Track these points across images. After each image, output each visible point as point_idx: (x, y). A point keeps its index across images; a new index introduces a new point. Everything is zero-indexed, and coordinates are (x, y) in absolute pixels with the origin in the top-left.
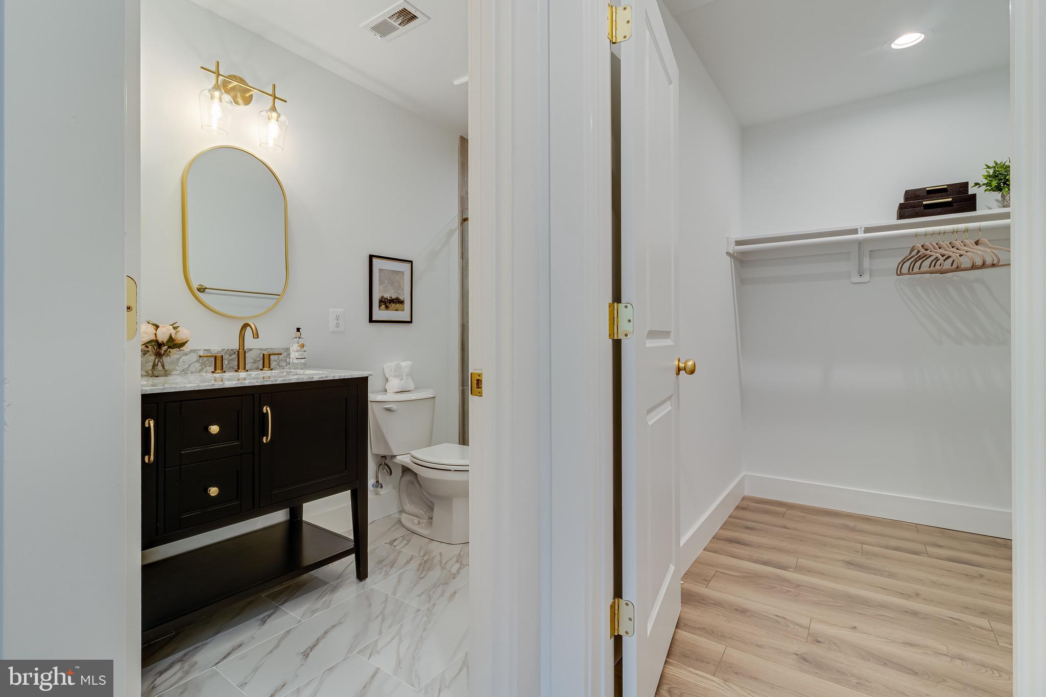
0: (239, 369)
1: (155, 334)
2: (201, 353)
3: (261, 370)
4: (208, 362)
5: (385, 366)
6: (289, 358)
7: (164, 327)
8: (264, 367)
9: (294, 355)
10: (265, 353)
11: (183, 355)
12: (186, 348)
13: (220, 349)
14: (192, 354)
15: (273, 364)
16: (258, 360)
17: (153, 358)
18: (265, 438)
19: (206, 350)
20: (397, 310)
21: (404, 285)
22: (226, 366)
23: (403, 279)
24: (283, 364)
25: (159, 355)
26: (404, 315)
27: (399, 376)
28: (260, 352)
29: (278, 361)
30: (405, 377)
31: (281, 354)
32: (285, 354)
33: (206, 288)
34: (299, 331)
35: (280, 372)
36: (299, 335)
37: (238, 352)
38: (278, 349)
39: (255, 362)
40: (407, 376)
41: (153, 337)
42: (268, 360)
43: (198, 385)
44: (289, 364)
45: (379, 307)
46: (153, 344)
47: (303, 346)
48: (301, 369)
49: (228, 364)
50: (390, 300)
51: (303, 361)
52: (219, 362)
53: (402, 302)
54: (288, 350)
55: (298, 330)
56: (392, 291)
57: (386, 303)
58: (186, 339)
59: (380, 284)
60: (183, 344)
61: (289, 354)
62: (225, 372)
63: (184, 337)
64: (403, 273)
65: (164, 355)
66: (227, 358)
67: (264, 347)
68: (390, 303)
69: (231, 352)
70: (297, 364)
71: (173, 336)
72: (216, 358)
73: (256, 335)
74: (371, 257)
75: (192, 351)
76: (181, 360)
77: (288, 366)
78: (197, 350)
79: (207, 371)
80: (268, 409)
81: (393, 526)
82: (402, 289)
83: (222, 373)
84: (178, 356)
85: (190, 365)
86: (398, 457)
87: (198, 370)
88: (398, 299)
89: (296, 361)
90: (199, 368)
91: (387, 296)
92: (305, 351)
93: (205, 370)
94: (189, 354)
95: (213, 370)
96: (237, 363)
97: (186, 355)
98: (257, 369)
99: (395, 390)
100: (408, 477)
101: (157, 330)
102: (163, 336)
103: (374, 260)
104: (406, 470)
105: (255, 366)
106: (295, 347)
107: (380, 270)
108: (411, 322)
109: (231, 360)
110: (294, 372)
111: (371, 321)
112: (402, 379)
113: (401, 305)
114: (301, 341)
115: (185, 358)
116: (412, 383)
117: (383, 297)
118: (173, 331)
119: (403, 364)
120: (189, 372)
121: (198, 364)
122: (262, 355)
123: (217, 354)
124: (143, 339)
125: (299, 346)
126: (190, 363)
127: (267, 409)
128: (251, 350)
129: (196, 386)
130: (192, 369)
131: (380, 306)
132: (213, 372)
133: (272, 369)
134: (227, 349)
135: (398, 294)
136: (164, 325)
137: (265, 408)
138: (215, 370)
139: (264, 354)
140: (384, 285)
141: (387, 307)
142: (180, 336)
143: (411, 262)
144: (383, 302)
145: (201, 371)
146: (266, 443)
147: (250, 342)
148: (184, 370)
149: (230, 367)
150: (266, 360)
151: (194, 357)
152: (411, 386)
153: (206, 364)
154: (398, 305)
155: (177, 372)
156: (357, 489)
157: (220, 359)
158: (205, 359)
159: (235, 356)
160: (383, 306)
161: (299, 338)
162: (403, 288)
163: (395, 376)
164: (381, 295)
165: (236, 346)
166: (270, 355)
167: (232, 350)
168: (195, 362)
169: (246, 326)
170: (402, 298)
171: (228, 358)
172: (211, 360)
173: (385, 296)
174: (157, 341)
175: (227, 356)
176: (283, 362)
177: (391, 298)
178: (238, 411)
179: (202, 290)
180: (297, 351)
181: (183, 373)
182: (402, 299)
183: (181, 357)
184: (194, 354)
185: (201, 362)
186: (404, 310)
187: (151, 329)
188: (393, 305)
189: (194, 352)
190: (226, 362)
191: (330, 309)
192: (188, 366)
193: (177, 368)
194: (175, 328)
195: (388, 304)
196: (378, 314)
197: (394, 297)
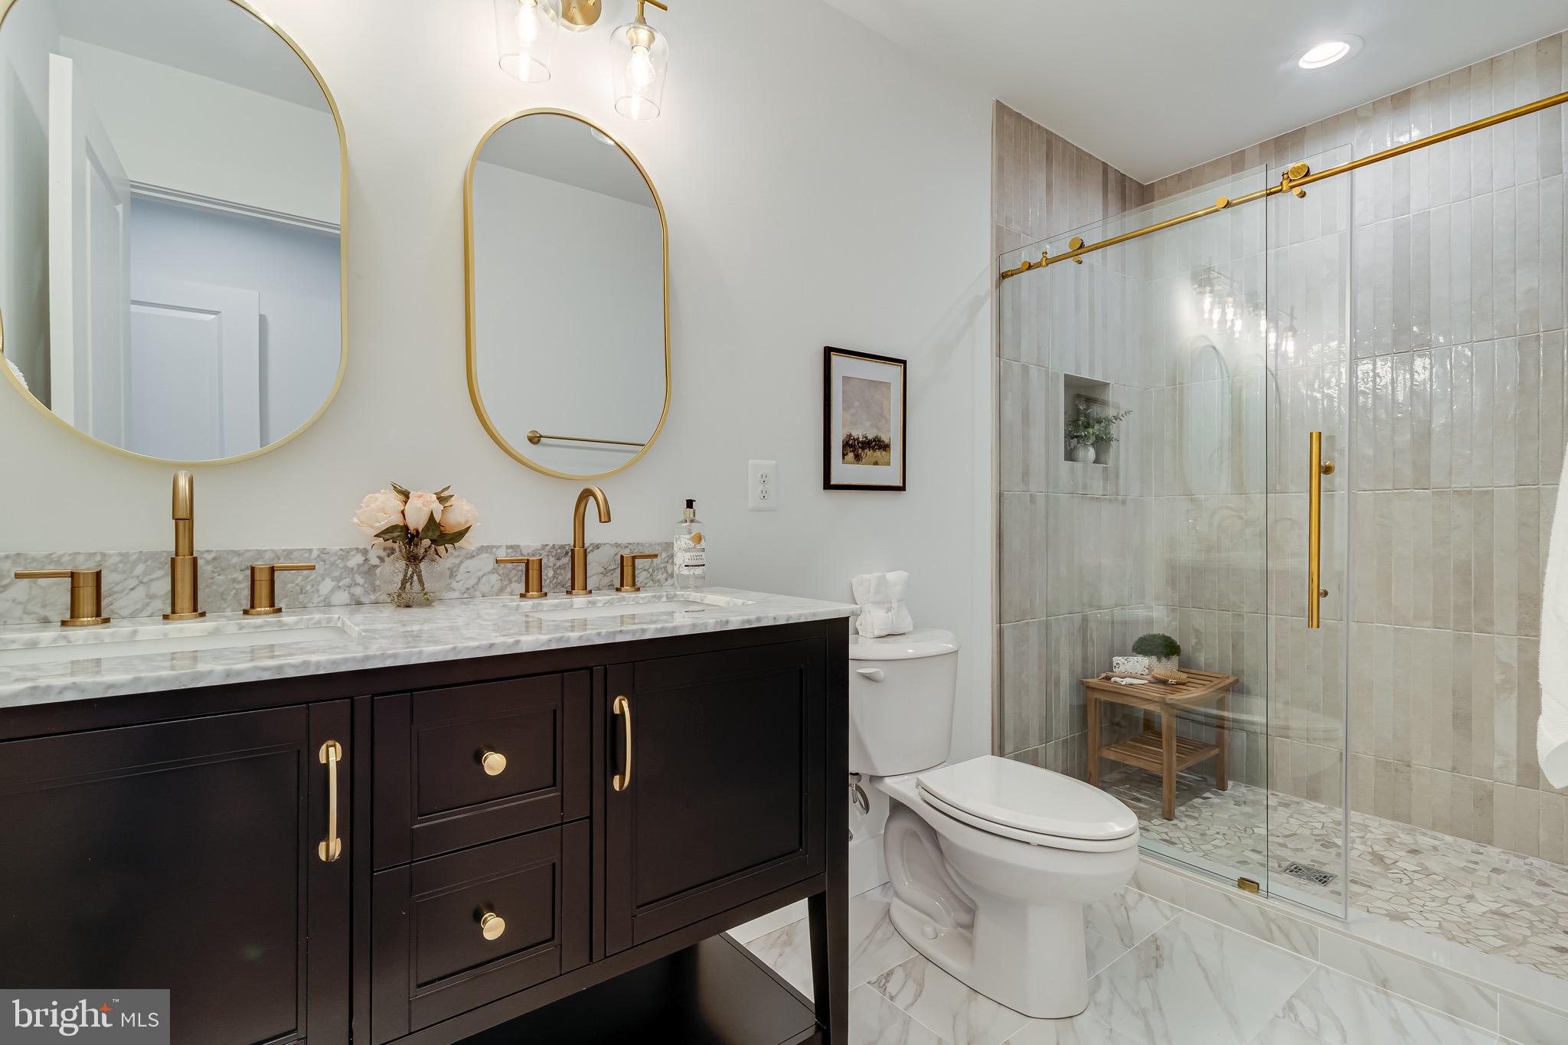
0: (573, 588)
1: (403, 512)
2: (502, 554)
3: (618, 590)
4: (514, 572)
5: (854, 580)
6: (673, 563)
7: (421, 496)
8: (622, 585)
9: (681, 558)
10: (626, 553)
11: (467, 558)
12: (469, 543)
13: (538, 545)
14: (485, 555)
15: (641, 577)
16: (612, 567)
17: (402, 564)
18: (617, 779)
19: (511, 547)
20: (876, 463)
21: (889, 410)
22: (551, 582)
23: (888, 398)
24: (660, 576)
25: (413, 559)
26: (889, 474)
27: (883, 603)
28: (614, 550)
29: (651, 570)
30: (895, 605)
31: (656, 556)
32: (664, 555)
33: (541, 436)
34: (692, 507)
35: (655, 596)
36: (692, 516)
37: (573, 551)
38: (651, 545)
39: (606, 572)
40: (898, 602)
41: (396, 519)
42: (630, 568)
43: (454, 649)
44: (672, 576)
45: (843, 458)
46: (396, 534)
47: (699, 539)
48: (697, 588)
49: (554, 577)
50: (863, 443)
51: (699, 571)
52: (533, 574)
53: (885, 447)
54: (669, 546)
55: (690, 504)
56: (868, 424)
57: (856, 448)
58: (466, 522)
59: (844, 409)
60: (460, 535)
61: (672, 556)
62: (546, 594)
63: (462, 520)
64: (887, 385)
65: (423, 558)
66: (551, 564)
67: (623, 541)
68: (863, 448)
69: (558, 552)
70: (688, 577)
71: (438, 517)
72: (527, 563)
73: (606, 517)
74: (828, 351)
75: (483, 549)
76: (462, 569)
77: (670, 581)
78: (493, 547)
79: (512, 591)
80: (625, 704)
81: (876, 928)
82: (886, 421)
83: (541, 597)
84: (457, 561)
85: (479, 579)
86: (887, 781)
87: (495, 589)
88: (879, 441)
89: (685, 571)
90: (498, 586)
91: (858, 433)
92: (703, 550)
93: (508, 590)
94: (477, 554)
95: (523, 592)
96: (569, 575)
97: (473, 557)
98: (611, 586)
99: (877, 633)
100: (902, 824)
101: (406, 502)
102: (416, 520)
103: (835, 359)
104: (898, 808)
105: (606, 580)
106: (683, 541)
107: (846, 379)
108: (903, 488)
109: (559, 568)
110: (682, 595)
111: (828, 485)
112: (889, 610)
113: (884, 453)
114: (696, 528)
115: (469, 564)
116: (910, 618)
117: (850, 435)
118: (437, 507)
119: (891, 576)
120: (478, 594)
121: (494, 578)
122: (618, 558)
123: (534, 555)
124: (377, 525)
125: (692, 539)
126: (480, 574)
127: (621, 705)
128: (598, 547)
129: (449, 651)
130: (484, 587)
131: (844, 455)
132: (522, 596)
133: (638, 590)
134: (551, 545)
135: (878, 429)
136: (419, 493)
137: (617, 701)
138: (527, 591)
139: (622, 557)
140: (853, 411)
141: (858, 458)
142: (455, 518)
143: (904, 362)
144: (851, 446)
145: (502, 590)
146: (621, 793)
147: (595, 531)
148: (468, 589)
149: (557, 584)
150: (628, 570)
151: (486, 562)
152: (907, 624)
153: (510, 576)
154: (878, 453)
155: (456, 595)
156: (825, 892)
157: (536, 566)
158: (510, 565)
159: (567, 560)
160: (851, 455)
161: (692, 521)
162: (888, 416)
163: (878, 603)
164: (847, 431)
165: (568, 539)
166: (634, 558)
167: (562, 547)
168: (489, 573)
169: (587, 494)
170: (885, 439)
171: (555, 565)
172: (520, 568)
173: (855, 434)
174: (406, 528)
175: (552, 559)
176: (660, 572)
177: (866, 437)
178: (555, 712)
179: (536, 439)
180: (688, 550)
181: (466, 595)
182: (886, 441)
183: (461, 562)
184: (487, 555)
185: (501, 572)
186: (888, 464)
187: (394, 501)
188: (869, 453)
189: (487, 552)
190: (548, 573)
191: (751, 461)
192: (476, 580)
193: (454, 585)
194: (441, 499)
195: (860, 451)
196: (843, 471)
197: (870, 437)
